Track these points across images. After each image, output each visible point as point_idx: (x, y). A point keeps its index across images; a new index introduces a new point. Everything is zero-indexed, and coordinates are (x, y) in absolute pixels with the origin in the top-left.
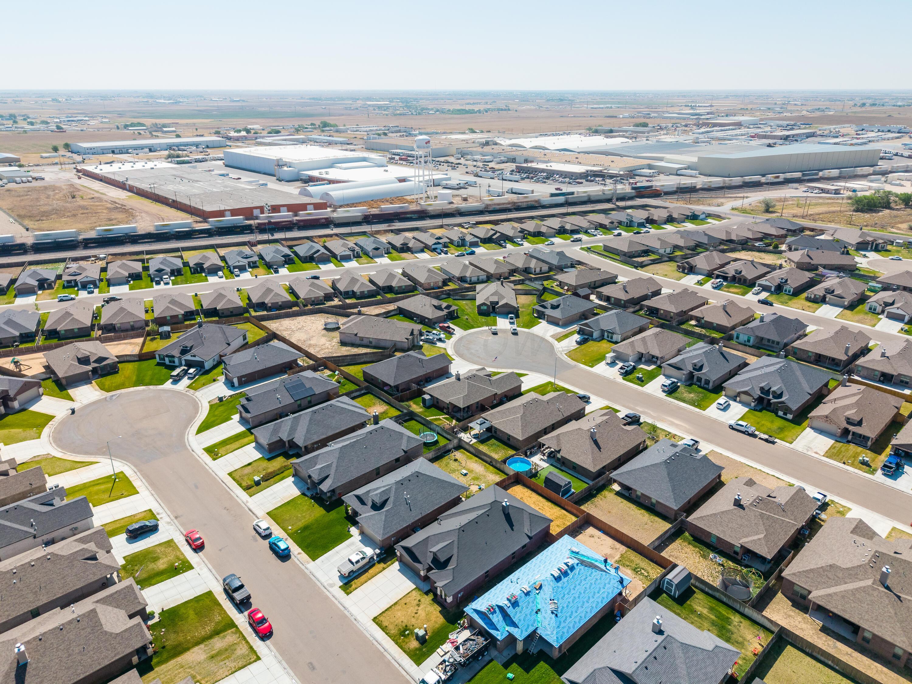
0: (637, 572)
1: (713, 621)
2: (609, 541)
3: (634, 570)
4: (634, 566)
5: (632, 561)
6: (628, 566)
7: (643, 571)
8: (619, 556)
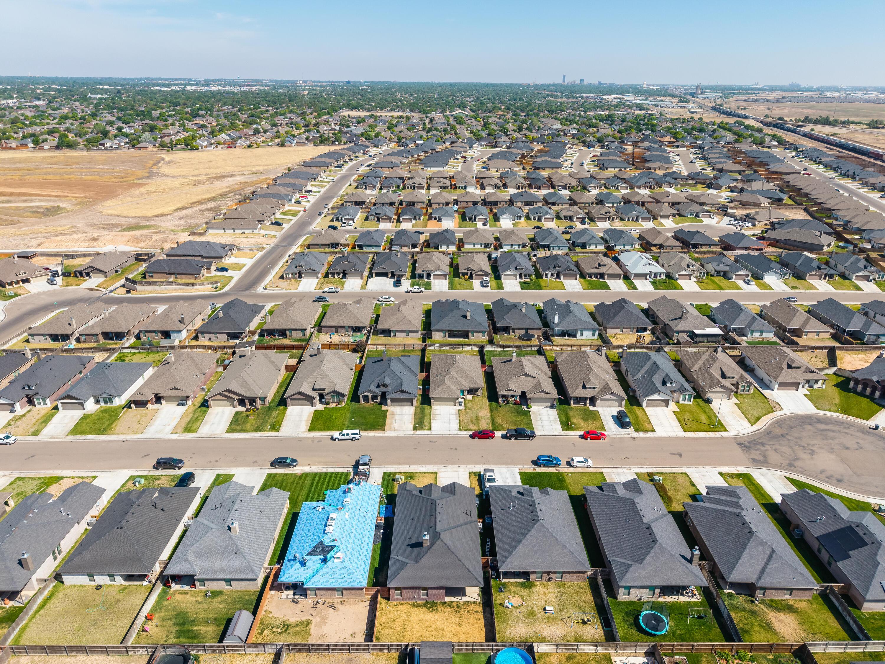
0: (284, 625)
1: (194, 625)
2: (332, 640)
3: (288, 625)
4: (291, 630)
5: (295, 634)
6: (297, 625)
7: (279, 630)
8: (312, 631)
